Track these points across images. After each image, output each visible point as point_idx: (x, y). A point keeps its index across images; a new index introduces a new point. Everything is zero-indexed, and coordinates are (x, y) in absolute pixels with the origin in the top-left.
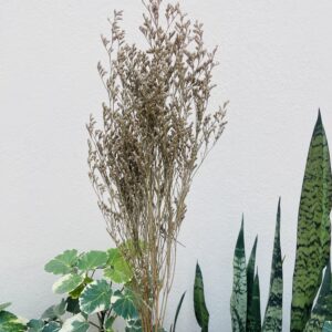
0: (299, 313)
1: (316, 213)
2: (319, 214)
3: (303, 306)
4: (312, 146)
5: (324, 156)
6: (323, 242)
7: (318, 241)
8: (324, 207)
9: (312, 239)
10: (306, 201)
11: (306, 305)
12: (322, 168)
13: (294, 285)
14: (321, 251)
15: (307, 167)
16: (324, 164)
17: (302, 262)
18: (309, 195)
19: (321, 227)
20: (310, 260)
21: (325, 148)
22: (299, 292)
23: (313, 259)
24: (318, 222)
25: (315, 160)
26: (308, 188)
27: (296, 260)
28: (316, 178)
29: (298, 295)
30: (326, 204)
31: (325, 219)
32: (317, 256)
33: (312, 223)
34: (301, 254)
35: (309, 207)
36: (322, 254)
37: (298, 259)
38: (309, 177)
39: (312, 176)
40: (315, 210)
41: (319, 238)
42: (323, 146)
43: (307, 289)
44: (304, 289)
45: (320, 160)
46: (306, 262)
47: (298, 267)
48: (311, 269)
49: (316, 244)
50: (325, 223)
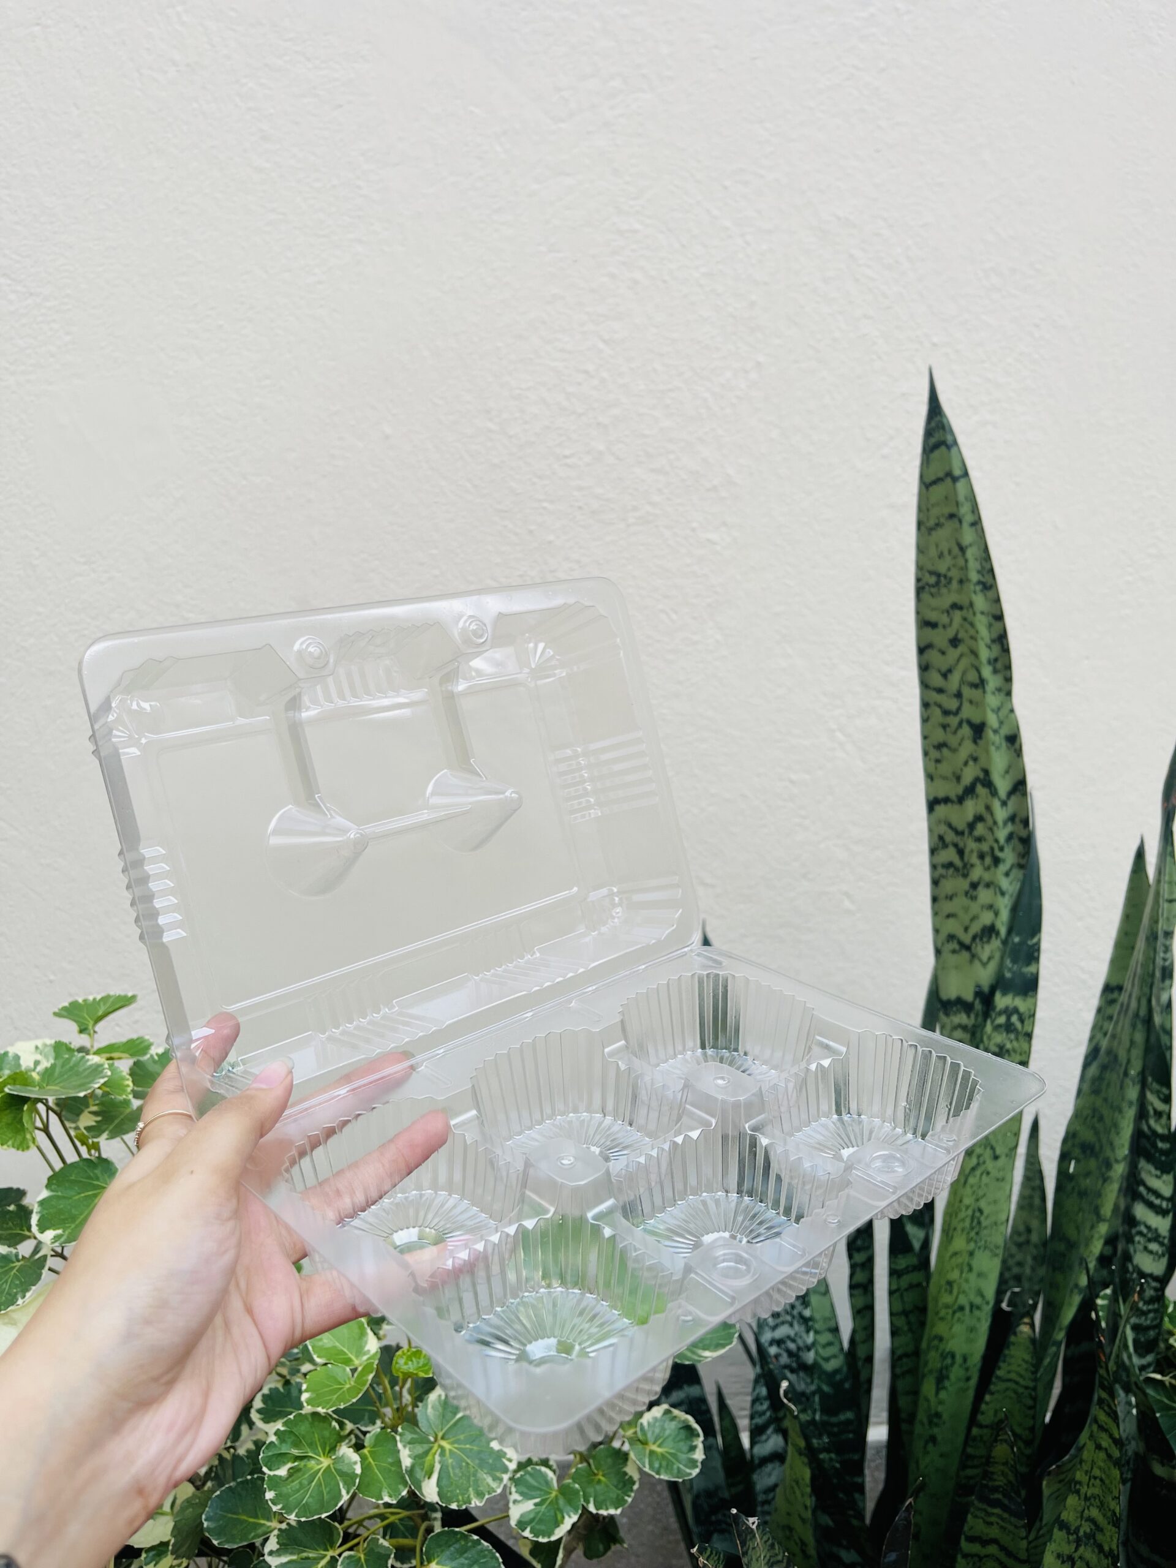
0: (962, 1018)
1: (967, 692)
2: (975, 694)
3: (969, 996)
4: (927, 484)
5: (965, 510)
6: (1003, 786)
7: (986, 780)
8: (987, 672)
9: (967, 779)
10: (933, 656)
11: (979, 993)
12: (962, 549)
13: (936, 931)
14: (1001, 814)
15: (921, 550)
16: (968, 536)
17: (950, 855)
18: (940, 638)
19: (989, 734)
20: (971, 845)
21: (961, 485)
22: (954, 952)
23: (979, 840)
24: (977, 720)
25: (938, 525)
26: (933, 616)
27: (933, 851)
28: (950, 581)
29: (951, 959)
30: (993, 662)
31: (997, 711)
32: (991, 829)
33: (960, 724)
34: (943, 829)
35: (945, 675)
36: (1005, 823)
37: (937, 846)
38: (932, 580)
39: (938, 575)
40: (962, 681)
41: (986, 772)
42: (955, 480)
43: (974, 938)
44: (967, 939)
45: (953, 524)
46: (961, 852)
47: (941, 871)
48: (977, 873)
49: (980, 790)
50: (1001, 723)
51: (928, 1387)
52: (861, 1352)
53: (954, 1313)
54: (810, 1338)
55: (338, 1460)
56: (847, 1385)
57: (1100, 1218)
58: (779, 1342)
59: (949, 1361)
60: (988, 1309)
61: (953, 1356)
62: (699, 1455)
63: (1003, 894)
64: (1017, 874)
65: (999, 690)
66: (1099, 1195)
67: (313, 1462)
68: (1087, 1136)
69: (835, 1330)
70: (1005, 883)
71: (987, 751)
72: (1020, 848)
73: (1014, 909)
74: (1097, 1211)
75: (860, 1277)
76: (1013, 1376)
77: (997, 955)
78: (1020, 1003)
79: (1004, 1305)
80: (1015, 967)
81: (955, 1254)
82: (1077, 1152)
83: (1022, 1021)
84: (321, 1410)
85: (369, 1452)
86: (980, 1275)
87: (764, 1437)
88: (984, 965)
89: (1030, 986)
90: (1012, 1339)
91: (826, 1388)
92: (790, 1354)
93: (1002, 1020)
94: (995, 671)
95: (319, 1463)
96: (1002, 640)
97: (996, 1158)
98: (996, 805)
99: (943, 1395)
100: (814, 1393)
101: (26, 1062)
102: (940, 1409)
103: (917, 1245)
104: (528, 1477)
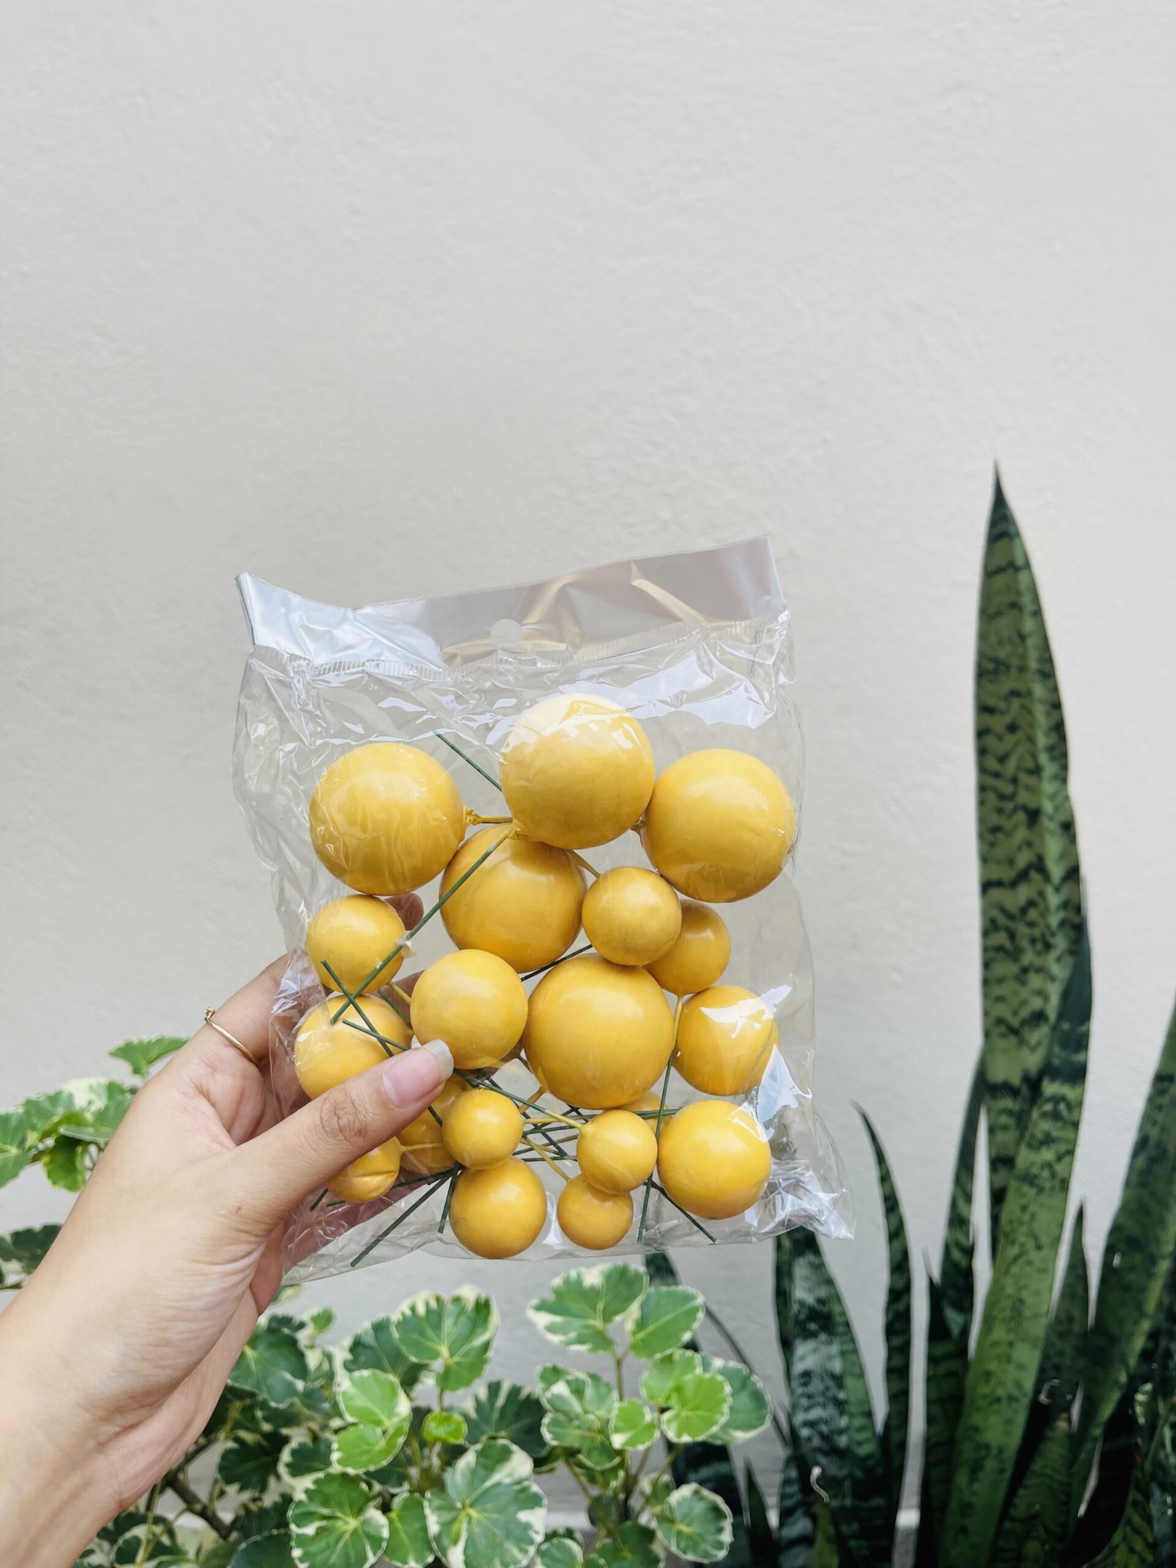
0: (1008, 1103)
1: (1024, 779)
2: (1031, 780)
3: (1016, 1080)
4: (991, 572)
5: (1026, 600)
6: (1056, 871)
7: (1039, 866)
8: (1044, 759)
9: (1021, 864)
10: (991, 741)
11: (1026, 1079)
12: (1023, 638)
13: (986, 1013)
14: (1054, 900)
15: (983, 636)
16: (1029, 625)
17: (1001, 938)
18: (998, 723)
19: (1045, 820)
20: (1022, 930)
21: (1023, 577)
22: (1003, 1036)
23: (1031, 924)
24: (1032, 805)
25: (999, 613)
26: (991, 702)
27: (986, 933)
28: (1008, 668)
29: (1001, 1043)
30: (1050, 749)
31: (1053, 797)
32: (1043, 915)
33: (1015, 809)
34: (995, 913)
35: (1003, 759)
36: (1058, 908)
37: (989, 928)
38: (991, 666)
39: (997, 662)
40: (1019, 767)
41: (1040, 858)
42: (1017, 569)
43: (1024, 1023)
44: (1015, 1022)
45: (1015, 612)
46: (1012, 936)
47: (992, 954)
48: (1028, 958)
49: (1035, 876)
50: (1057, 809)
51: (962, 1479)
52: (895, 1437)
53: (991, 1404)
54: (843, 1422)
55: (365, 1523)
56: (880, 1471)
57: (1142, 1314)
58: (811, 1424)
59: (983, 1452)
60: (1025, 1402)
61: (987, 1447)
62: (727, 1537)
63: (1053, 979)
64: (1069, 960)
65: (1055, 777)
66: (1143, 1290)
67: (339, 1524)
68: (1133, 1229)
69: (869, 1414)
70: (1056, 969)
71: (1041, 837)
72: (1072, 934)
73: (1065, 995)
74: (1140, 1306)
75: (897, 1362)
76: (1048, 1471)
77: (1046, 1042)
78: (1067, 1091)
79: (1043, 1398)
80: (1064, 1054)
81: (995, 1344)
82: (1122, 1245)
83: (1069, 1107)
84: (351, 1471)
85: (398, 1516)
86: (1021, 1367)
87: (792, 1519)
88: (1033, 1049)
89: (1078, 1075)
90: (1049, 1433)
91: (858, 1473)
92: (824, 1437)
93: (1049, 1107)
94: (1052, 758)
95: (346, 1523)
96: (1059, 729)
97: (1039, 1247)
98: (1049, 891)
99: (976, 1486)
100: (845, 1477)
101: (80, 1101)
102: (973, 1500)
103: (955, 1330)
104: (554, 1551)
